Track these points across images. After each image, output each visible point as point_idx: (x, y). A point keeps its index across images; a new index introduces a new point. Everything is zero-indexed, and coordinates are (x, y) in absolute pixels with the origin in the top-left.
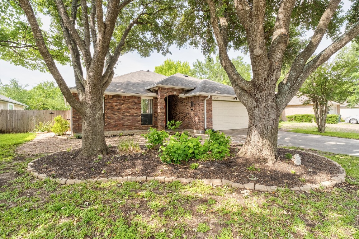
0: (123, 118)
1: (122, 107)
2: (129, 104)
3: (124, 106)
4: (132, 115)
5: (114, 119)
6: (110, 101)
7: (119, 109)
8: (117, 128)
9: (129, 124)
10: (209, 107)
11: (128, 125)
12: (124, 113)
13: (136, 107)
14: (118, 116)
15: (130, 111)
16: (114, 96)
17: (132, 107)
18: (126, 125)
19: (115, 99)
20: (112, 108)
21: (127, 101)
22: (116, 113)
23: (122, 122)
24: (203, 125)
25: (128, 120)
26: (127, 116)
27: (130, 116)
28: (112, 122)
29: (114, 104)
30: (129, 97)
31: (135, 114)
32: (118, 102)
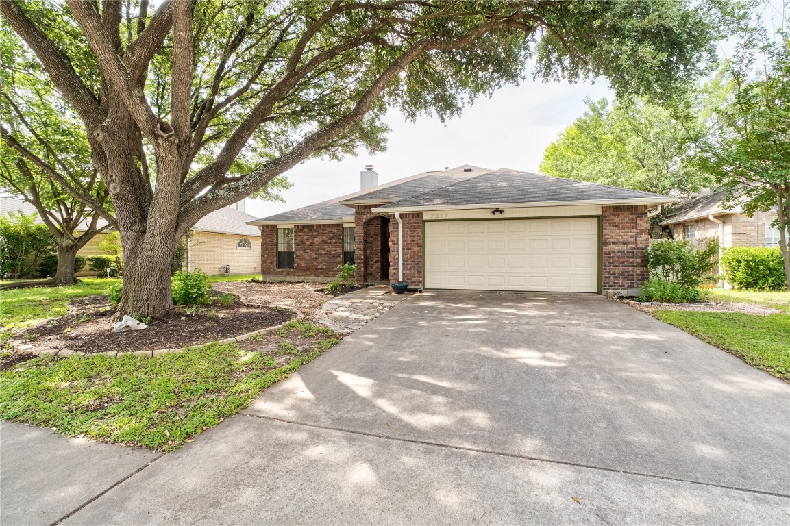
0: (316, 258)
1: (315, 241)
2: (324, 237)
3: (317, 240)
4: (328, 254)
5: (304, 258)
6: (301, 234)
7: (312, 244)
8: (309, 273)
9: (325, 267)
10: (413, 236)
11: (323, 269)
12: (317, 250)
13: (334, 241)
14: (310, 255)
15: (326, 247)
16: (305, 226)
17: (329, 241)
18: (321, 269)
19: (306, 230)
20: (302, 242)
21: (322, 232)
22: (308, 251)
23: (315, 263)
24: (395, 274)
25: (324, 261)
26: (321, 255)
27: (325, 255)
28: (302, 264)
29: (305, 237)
30: (324, 225)
31: (333, 253)
32: (310, 234)
